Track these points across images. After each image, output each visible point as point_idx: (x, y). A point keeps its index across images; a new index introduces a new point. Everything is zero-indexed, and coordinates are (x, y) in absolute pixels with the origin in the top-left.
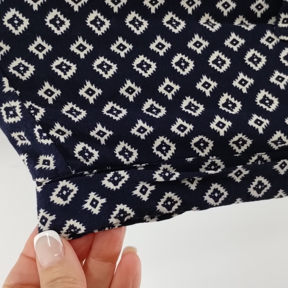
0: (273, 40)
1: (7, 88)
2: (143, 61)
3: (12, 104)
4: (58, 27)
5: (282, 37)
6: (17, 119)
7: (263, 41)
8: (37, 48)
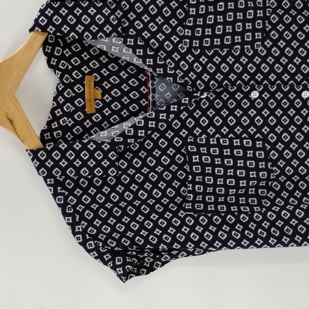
0: (183, 214)
1: (88, 237)
2: (134, 224)
3: (91, 242)
4: (103, 215)
5: (186, 213)
6: (93, 247)
7: (179, 214)
8: (96, 223)
